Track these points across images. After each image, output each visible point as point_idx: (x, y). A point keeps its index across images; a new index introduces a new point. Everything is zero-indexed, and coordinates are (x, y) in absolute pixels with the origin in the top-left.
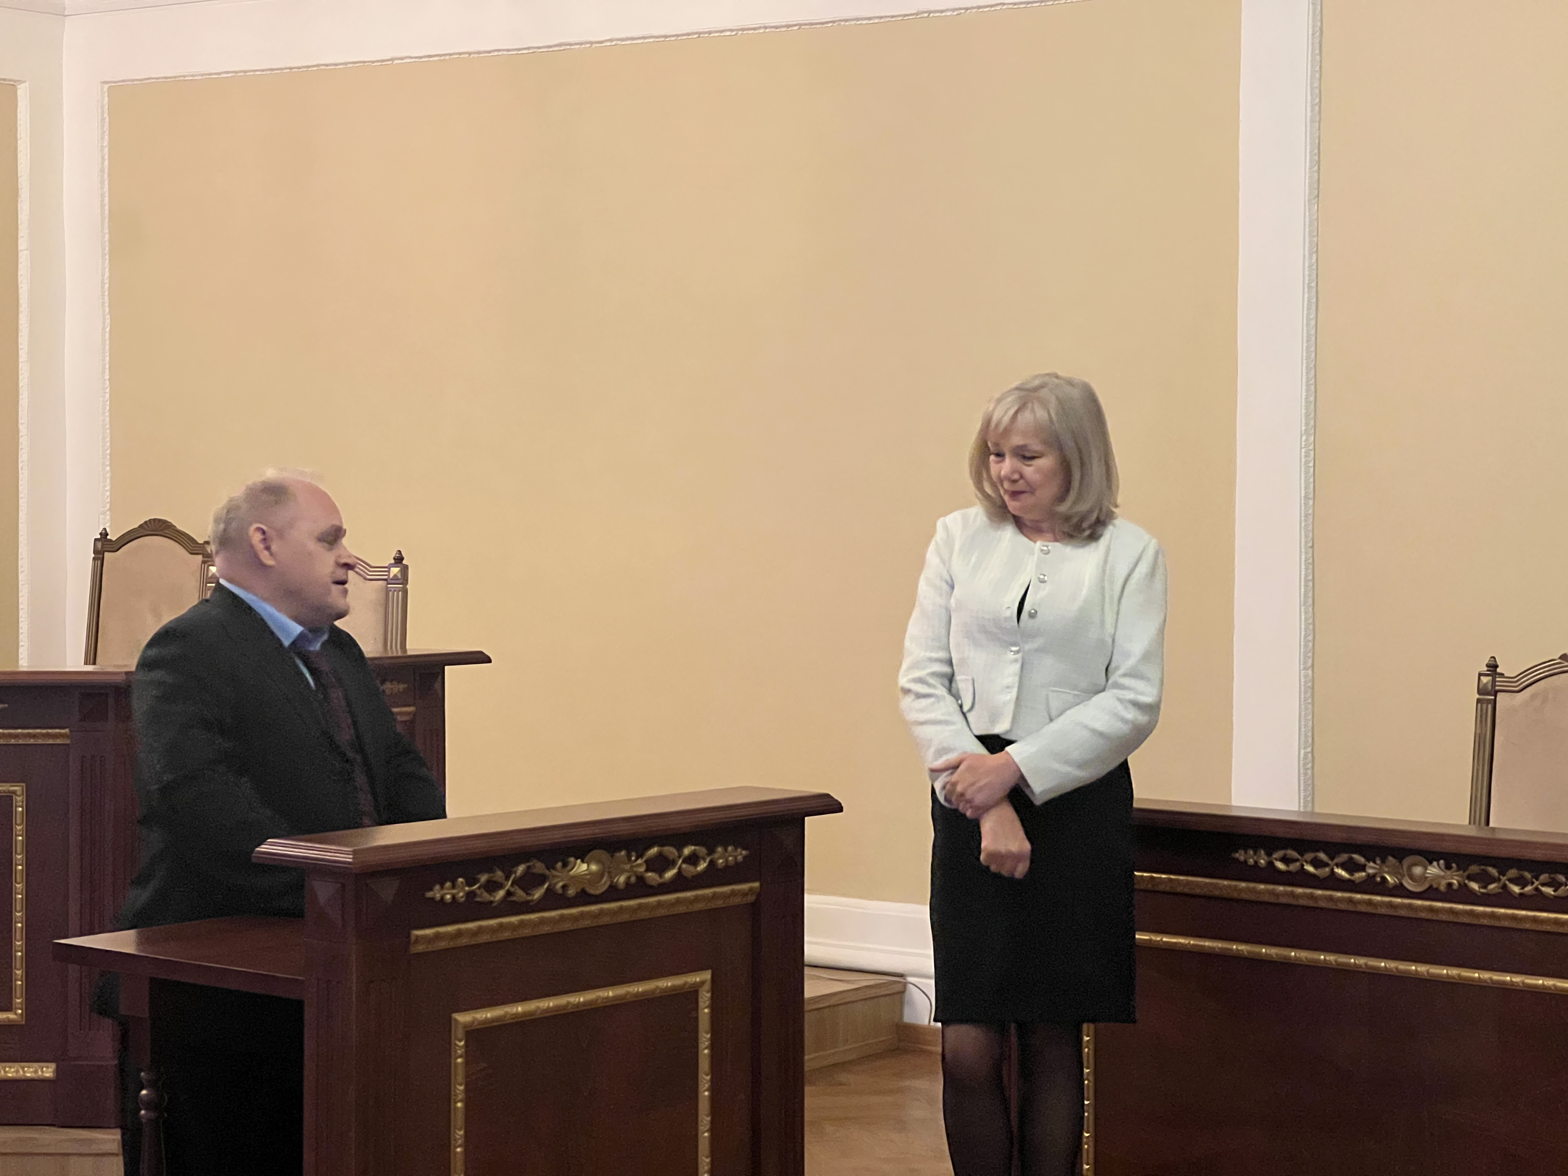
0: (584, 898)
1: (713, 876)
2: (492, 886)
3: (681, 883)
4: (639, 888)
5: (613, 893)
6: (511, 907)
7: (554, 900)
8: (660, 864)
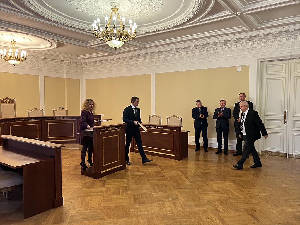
0: (111, 130)
1: (119, 129)
2: (105, 129)
3: (117, 129)
4: (115, 129)
5: (113, 130)
6: (106, 131)
7: (109, 130)
8: (116, 128)
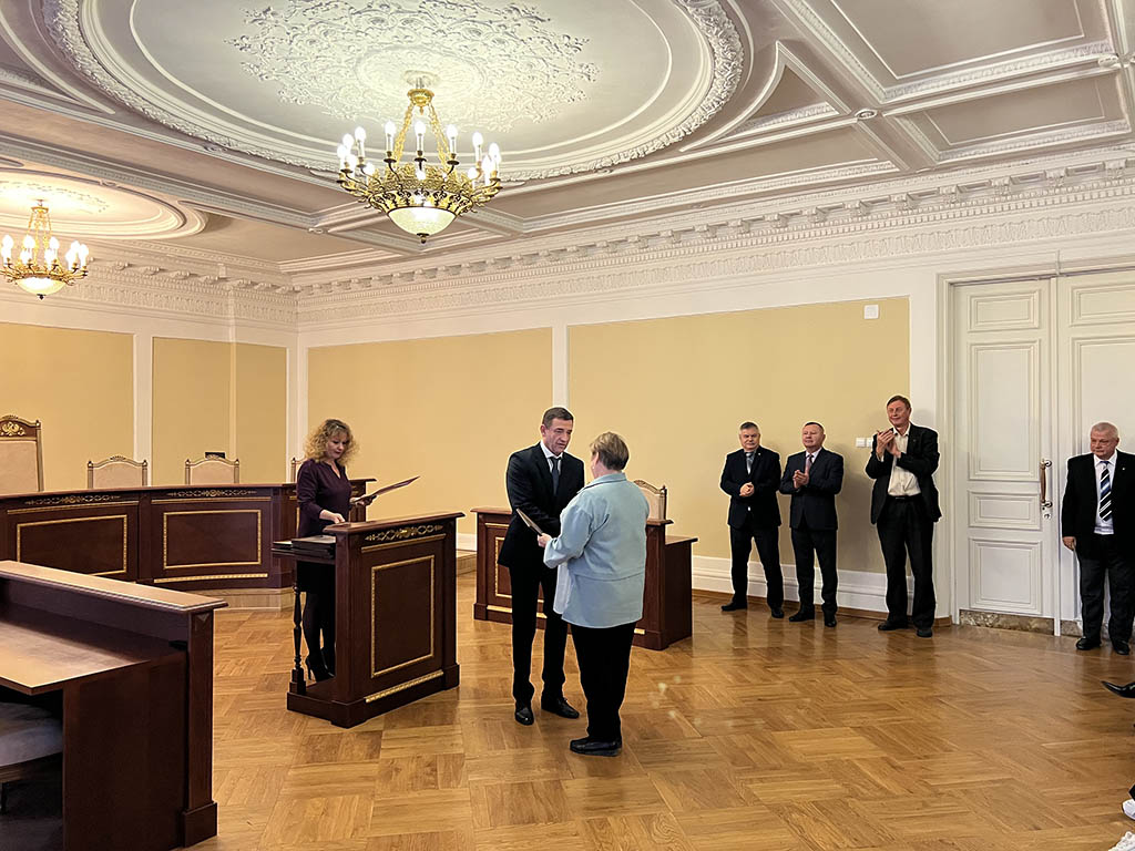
0: (403, 539)
1: (434, 533)
2: (381, 537)
3: (427, 534)
4: (417, 536)
5: (411, 537)
6: (385, 541)
7: (397, 539)
8: (422, 530)
